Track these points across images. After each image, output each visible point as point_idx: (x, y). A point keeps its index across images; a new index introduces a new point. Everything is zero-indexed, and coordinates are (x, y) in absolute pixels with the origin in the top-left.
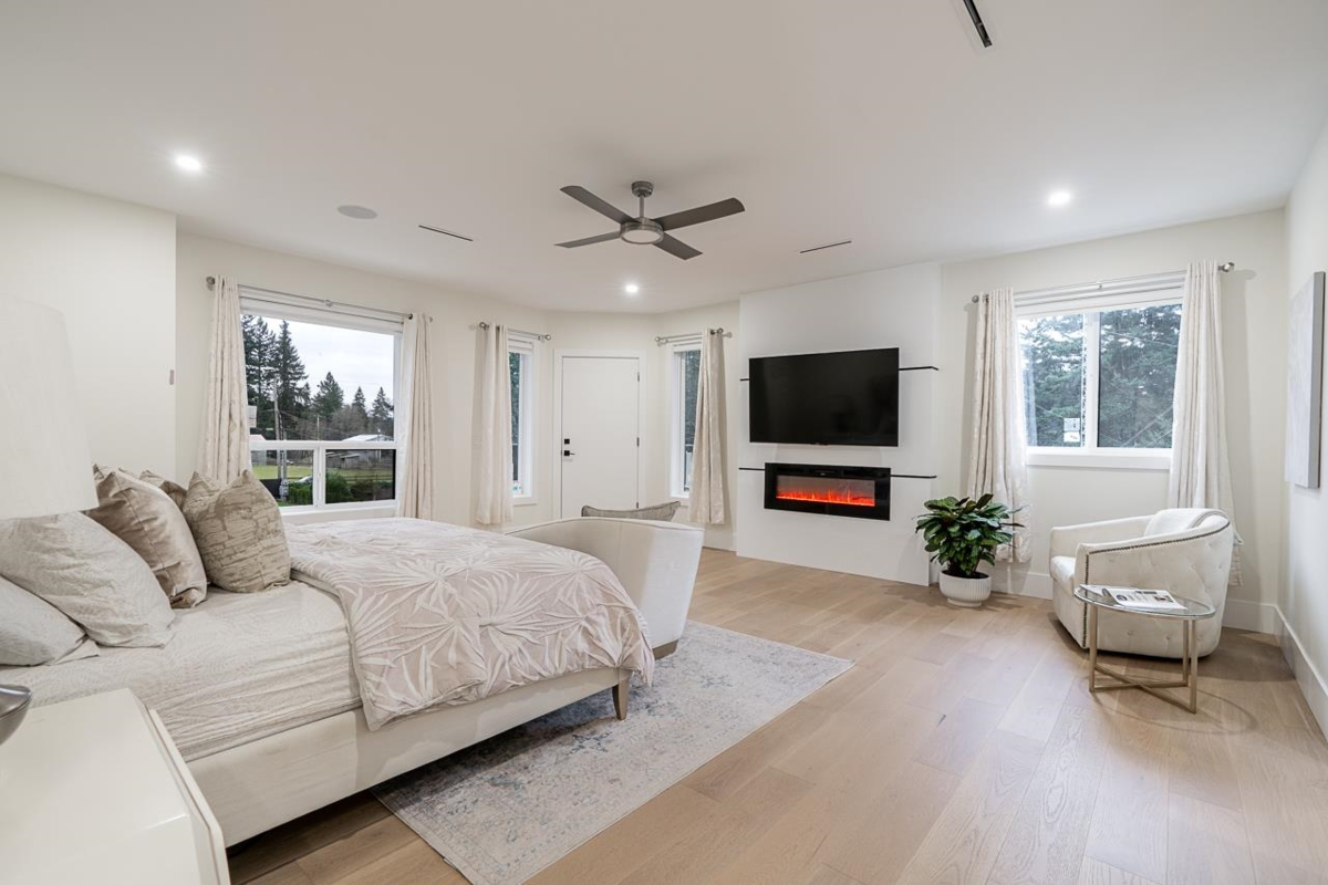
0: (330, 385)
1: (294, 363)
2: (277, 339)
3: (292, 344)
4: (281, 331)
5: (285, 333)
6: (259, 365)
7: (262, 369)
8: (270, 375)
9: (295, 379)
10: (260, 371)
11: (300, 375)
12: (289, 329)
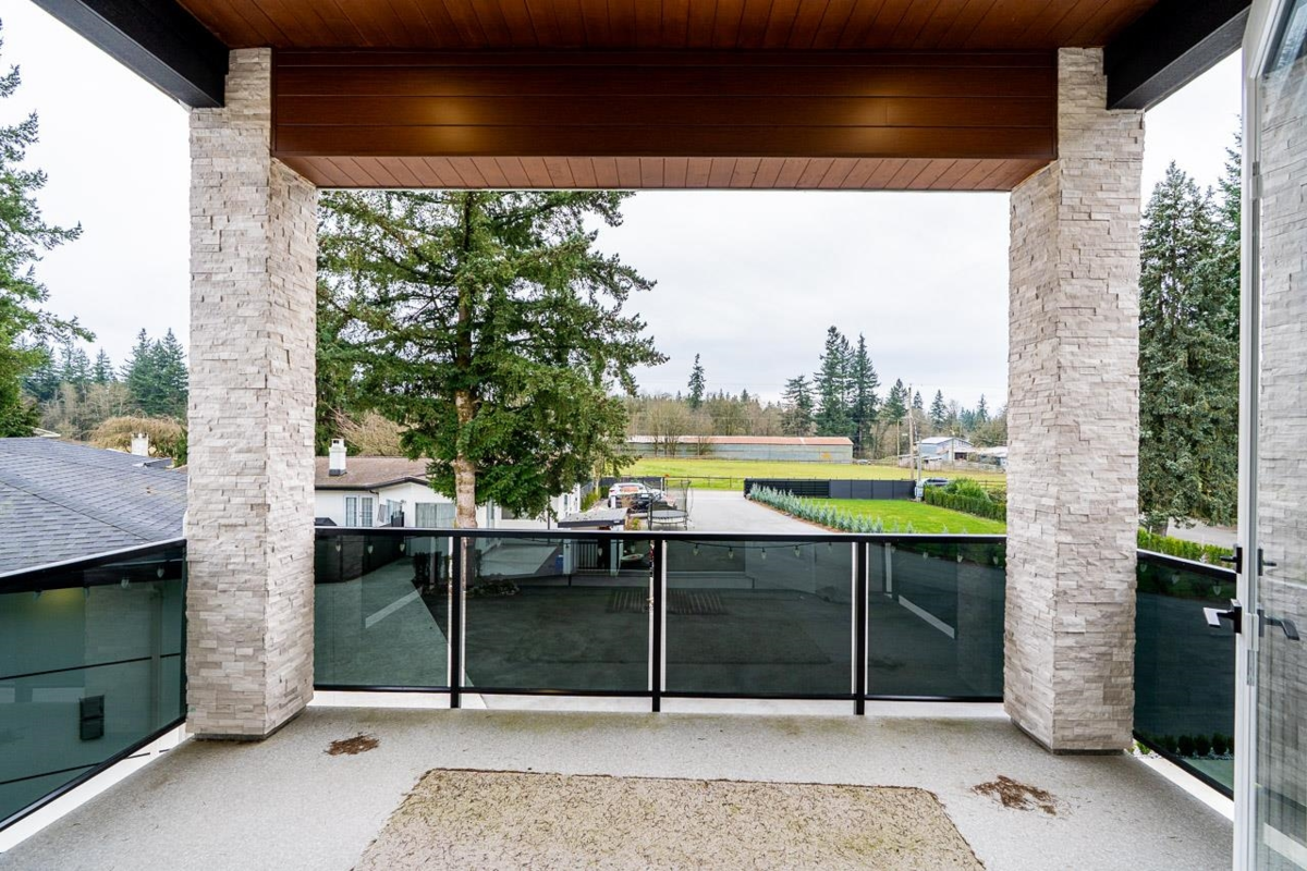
0: (898, 391)
1: (869, 373)
2: (856, 353)
3: (868, 356)
4: (859, 345)
5: (862, 346)
6: (842, 377)
7: (845, 380)
8: (850, 386)
9: (870, 387)
10: (842, 383)
11: (875, 384)
12: (865, 343)
